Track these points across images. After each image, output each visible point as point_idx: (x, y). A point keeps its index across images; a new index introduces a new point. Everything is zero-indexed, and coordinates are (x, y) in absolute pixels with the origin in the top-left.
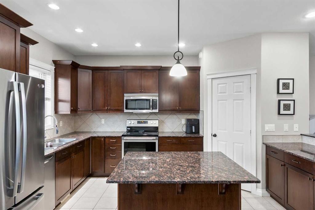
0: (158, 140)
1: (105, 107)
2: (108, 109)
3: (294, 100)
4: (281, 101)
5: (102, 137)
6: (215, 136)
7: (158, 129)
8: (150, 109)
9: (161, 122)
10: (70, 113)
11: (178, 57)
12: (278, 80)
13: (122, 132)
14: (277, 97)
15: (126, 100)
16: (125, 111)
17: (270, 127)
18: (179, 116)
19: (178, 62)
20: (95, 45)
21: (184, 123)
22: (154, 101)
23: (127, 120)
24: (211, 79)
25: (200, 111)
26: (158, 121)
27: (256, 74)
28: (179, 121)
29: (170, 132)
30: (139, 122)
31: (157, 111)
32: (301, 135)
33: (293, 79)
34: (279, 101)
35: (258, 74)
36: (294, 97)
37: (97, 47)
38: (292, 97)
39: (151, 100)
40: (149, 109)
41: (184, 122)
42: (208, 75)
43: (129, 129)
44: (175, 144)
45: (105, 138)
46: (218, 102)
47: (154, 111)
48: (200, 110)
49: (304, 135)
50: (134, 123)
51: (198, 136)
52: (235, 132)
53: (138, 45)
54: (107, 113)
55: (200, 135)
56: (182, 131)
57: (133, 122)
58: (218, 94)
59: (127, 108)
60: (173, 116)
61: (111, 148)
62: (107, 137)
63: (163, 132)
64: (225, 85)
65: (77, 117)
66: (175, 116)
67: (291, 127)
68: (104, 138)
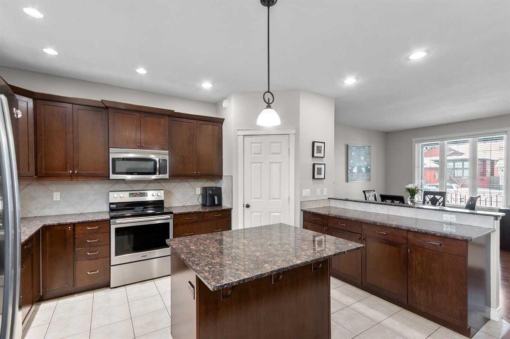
0: (172, 220)
1: (66, 170)
2: (73, 173)
3: (325, 164)
4: (316, 165)
5: (69, 224)
6: (248, 206)
7: (163, 204)
8: (156, 174)
9: (167, 193)
11: (269, 99)
12: (313, 143)
14: (312, 161)
15: (114, 160)
16: (112, 176)
17: (306, 192)
18: (192, 183)
19: (269, 106)
20: (50, 52)
21: (200, 193)
22: (162, 161)
23: (110, 193)
24: (243, 136)
25: (223, 177)
26: (163, 191)
27: (295, 134)
28: (192, 191)
29: (180, 207)
30: (131, 195)
31: (167, 176)
32: (329, 198)
33: (324, 143)
34: (314, 165)
35: (297, 135)
36: (324, 161)
37: (57, 55)
38: (322, 161)
39: (157, 160)
40: (154, 173)
41: (199, 191)
42: (238, 130)
43: (114, 206)
44: (197, 222)
45: (74, 225)
46: (251, 164)
47: (161, 176)
48: (223, 175)
49: (332, 199)
50: (123, 197)
51: (220, 209)
53: (141, 71)
54: (72, 180)
55: (223, 208)
57: (121, 194)
58: (251, 154)
59: (114, 173)
60: (184, 183)
61: (88, 241)
62: (79, 223)
64: (260, 144)
66: (187, 184)
67: (322, 192)
68: (72, 225)
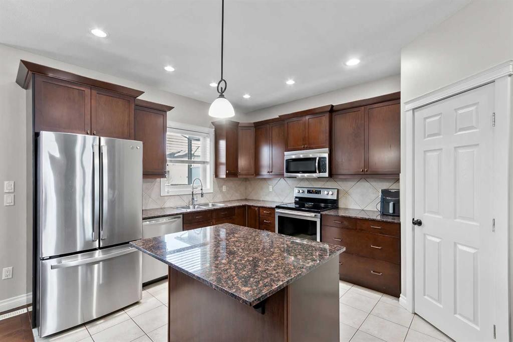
0: (319, 219)
6: (419, 223)
8: (316, 173)
9: (344, 193)
10: (225, 177)
13: (279, 202)
15: (287, 161)
16: (286, 175)
19: (222, 96)
22: (322, 159)
23: (295, 188)
24: (412, 111)
26: (336, 190)
27: (510, 75)
28: (374, 193)
29: (358, 210)
30: (309, 192)
31: (326, 175)
39: (318, 158)
42: (406, 104)
43: (297, 200)
44: (348, 229)
45: (259, 208)
46: (425, 154)
47: (322, 175)
50: (302, 192)
52: (458, 220)
56: (376, 210)
58: (425, 138)
59: (287, 171)
60: (363, 183)
61: (265, 221)
62: (261, 207)
63: (346, 209)
64: (437, 118)
65: (248, 182)
66: (366, 185)
